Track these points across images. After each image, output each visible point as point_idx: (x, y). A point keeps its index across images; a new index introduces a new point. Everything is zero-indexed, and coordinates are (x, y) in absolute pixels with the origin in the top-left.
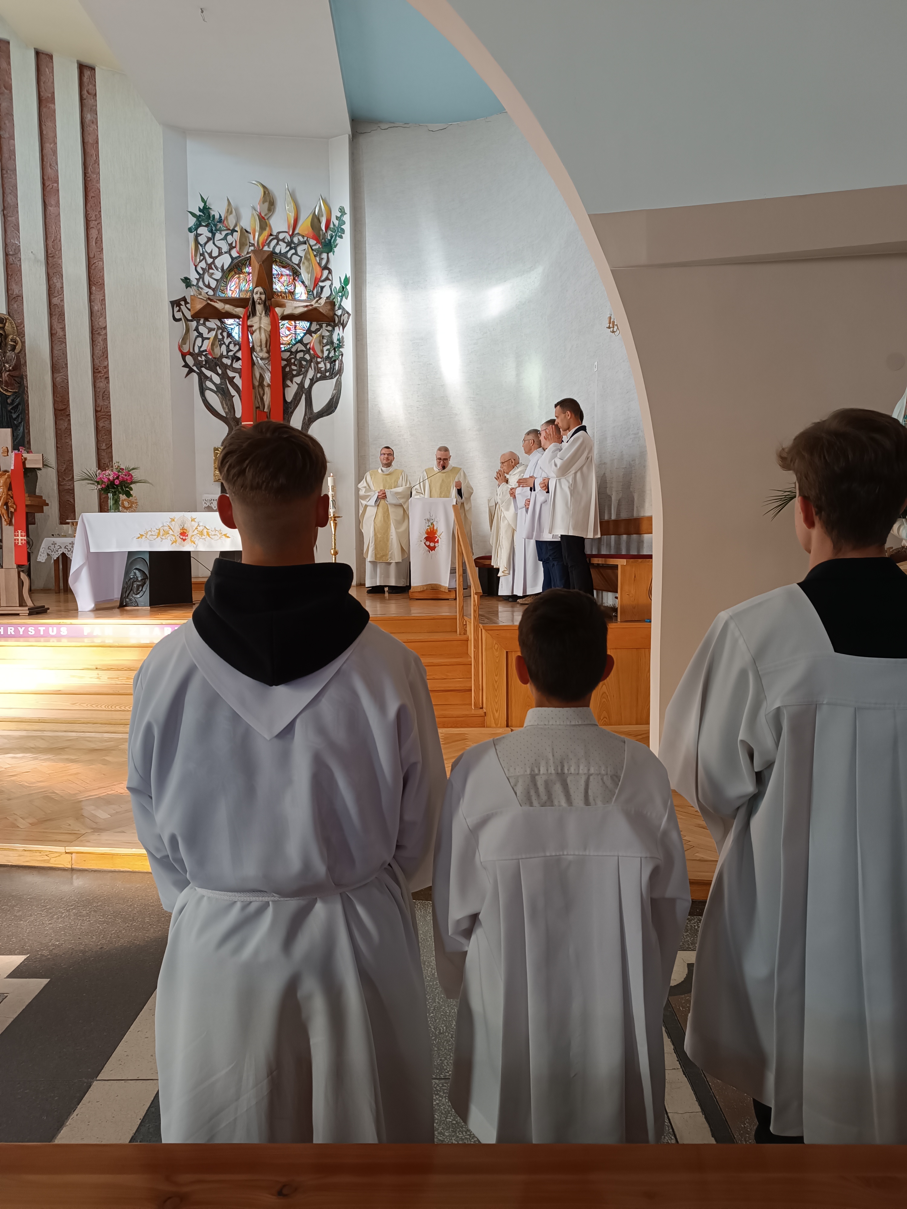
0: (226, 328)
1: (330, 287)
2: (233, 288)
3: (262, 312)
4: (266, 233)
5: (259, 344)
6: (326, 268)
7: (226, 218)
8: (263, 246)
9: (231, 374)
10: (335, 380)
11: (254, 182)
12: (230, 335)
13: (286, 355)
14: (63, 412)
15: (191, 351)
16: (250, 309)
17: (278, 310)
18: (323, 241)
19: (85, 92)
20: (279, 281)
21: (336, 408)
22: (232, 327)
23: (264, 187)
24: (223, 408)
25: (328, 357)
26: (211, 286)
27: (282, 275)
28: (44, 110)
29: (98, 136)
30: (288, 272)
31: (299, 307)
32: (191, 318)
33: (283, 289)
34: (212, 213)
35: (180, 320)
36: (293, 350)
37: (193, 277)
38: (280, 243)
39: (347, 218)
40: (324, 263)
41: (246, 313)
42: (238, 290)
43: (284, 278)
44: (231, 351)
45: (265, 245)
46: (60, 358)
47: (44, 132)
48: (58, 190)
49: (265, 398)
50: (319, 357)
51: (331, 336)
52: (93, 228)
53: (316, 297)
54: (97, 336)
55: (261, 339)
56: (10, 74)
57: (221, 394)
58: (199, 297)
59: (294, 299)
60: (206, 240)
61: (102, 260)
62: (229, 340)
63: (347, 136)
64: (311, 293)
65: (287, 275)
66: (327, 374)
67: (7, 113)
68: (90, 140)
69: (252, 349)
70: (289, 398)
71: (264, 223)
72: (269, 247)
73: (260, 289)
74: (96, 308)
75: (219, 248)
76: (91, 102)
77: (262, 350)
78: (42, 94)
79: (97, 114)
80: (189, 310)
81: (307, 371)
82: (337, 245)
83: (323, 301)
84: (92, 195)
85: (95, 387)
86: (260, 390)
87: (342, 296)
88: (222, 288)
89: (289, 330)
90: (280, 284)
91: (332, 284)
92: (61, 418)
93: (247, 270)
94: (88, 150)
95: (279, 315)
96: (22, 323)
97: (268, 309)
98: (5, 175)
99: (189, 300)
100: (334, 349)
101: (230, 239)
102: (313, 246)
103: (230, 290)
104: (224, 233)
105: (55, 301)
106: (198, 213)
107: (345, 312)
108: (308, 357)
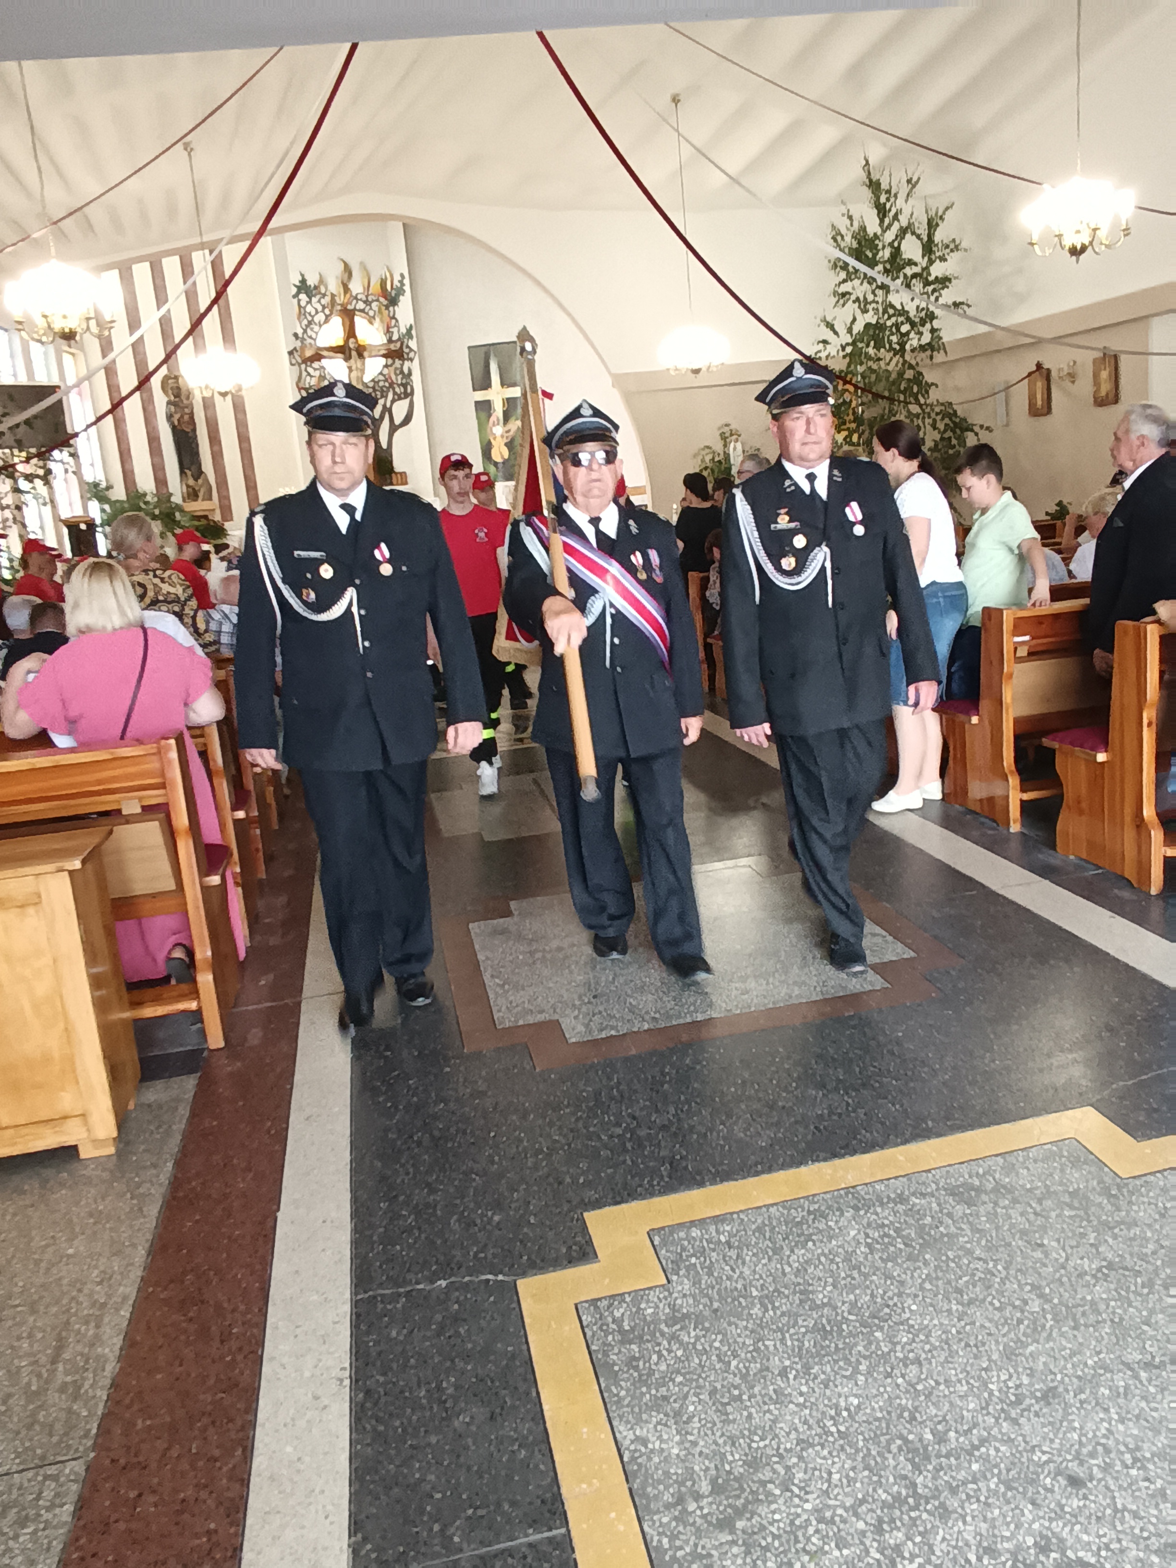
1: (399, 332)
4: (348, 296)
6: (394, 317)
7: (318, 286)
10: (407, 401)
11: (336, 257)
16: (347, 354)
18: (390, 298)
21: (411, 420)
23: (343, 261)
25: (401, 383)
31: (381, 349)
32: (300, 362)
34: (308, 283)
35: (295, 364)
36: (376, 380)
37: (300, 332)
38: (359, 301)
39: (407, 281)
40: (392, 314)
45: (348, 303)
50: (395, 384)
51: (402, 368)
60: (306, 303)
66: (403, 396)
71: (345, 286)
75: (316, 309)
80: (300, 356)
81: (387, 395)
82: (400, 300)
83: (394, 343)
87: (408, 339)
91: (400, 330)
99: (299, 350)
100: (406, 377)
101: (323, 301)
102: (383, 302)
104: (318, 297)
106: (298, 284)
107: (411, 350)
108: (387, 384)
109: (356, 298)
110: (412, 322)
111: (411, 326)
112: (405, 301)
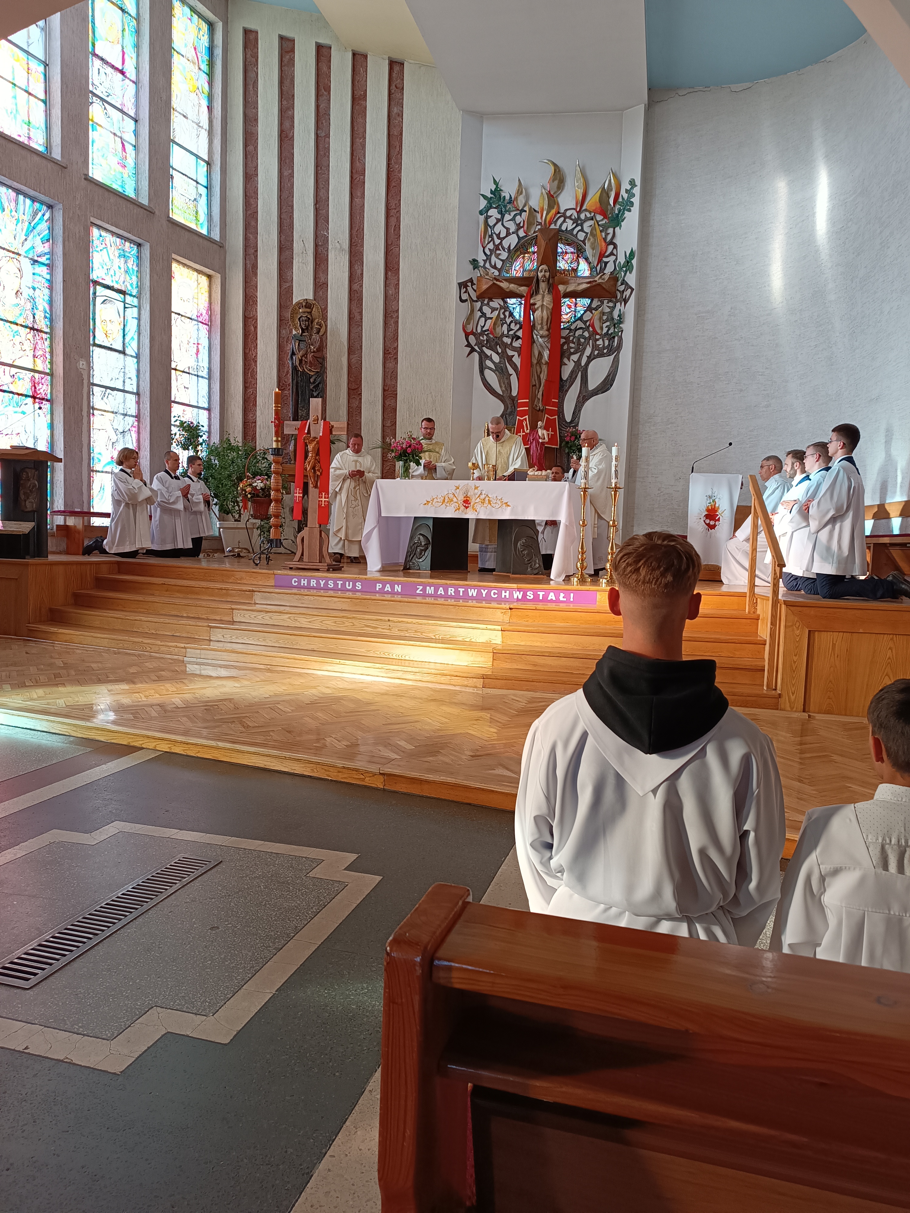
0: (508, 307)
1: (615, 262)
2: (517, 268)
3: (545, 290)
4: (553, 211)
5: (540, 322)
6: (612, 243)
7: (516, 198)
8: (550, 224)
9: (510, 353)
10: (612, 357)
11: (545, 161)
12: (511, 314)
13: (565, 333)
14: (355, 391)
15: (474, 331)
16: (534, 288)
17: (561, 288)
18: (610, 215)
19: (393, 87)
20: (563, 258)
21: (611, 385)
22: (514, 306)
23: (555, 165)
24: (501, 387)
25: (607, 333)
26: (497, 266)
27: (566, 253)
28: (357, 107)
29: (402, 128)
30: (572, 250)
31: (582, 283)
32: (475, 299)
33: (567, 267)
34: (503, 194)
35: (466, 300)
36: (573, 327)
37: (481, 258)
38: (567, 220)
39: (637, 191)
40: (609, 238)
41: (529, 291)
42: (522, 270)
43: (569, 256)
44: (512, 330)
45: (551, 224)
46: (356, 340)
47: (356, 129)
48: (364, 182)
49: (542, 376)
50: (598, 334)
51: (611, 313)
52: (393, 216)
53: (600, 273)
54: (389, 319)
55: (542, 317)
56: (330, 76)
57: (499, 373)
58: (486, 277)
59: (577, 277)
60: (495, 221)
61: (398, 246)
62: (511, 319)
63: (643, 105)
64: (594, 270)
65: (572, 253)
66: (605, 351)
67: (325, 114)
68: (395, 132)
69: (533, 327)
70: (565, 375)
71: (552, 199)
72: (555, 225)
73: (544, 267)
74: (390, 292)
75: (508, 229)
76: (398, 95)
77: (542, 328)
78: (355, 92)
79: (403, 107)
80: (475, 291)
81: (585, 349)
82: (624, 218)
83: (606, 277)
84: (394, 184)
85: (384, 367)
86: (538, 368)
87: (626, 271)
88: (507, 268)
89: (570, 307)
90: (564, 262)
91: (616, 259)
92: (354, 396)
93: (532, 249)
94: (392, 142)
95: (562, 292)
96: (326, 308)
97: (552, 288)
98: (320, 172)
99: (475, 282)
100: (614, 325)
101: (518, 219)
102: (600, 221)
103: (515, 270)
104: (513, 214)
105: (355, 287)
106: (489, 195)
107: (628, 286)
108: (586, 334)
109: (564, 215)
110: (635, 248)
111: (632, 254)
112: (632, 219)
